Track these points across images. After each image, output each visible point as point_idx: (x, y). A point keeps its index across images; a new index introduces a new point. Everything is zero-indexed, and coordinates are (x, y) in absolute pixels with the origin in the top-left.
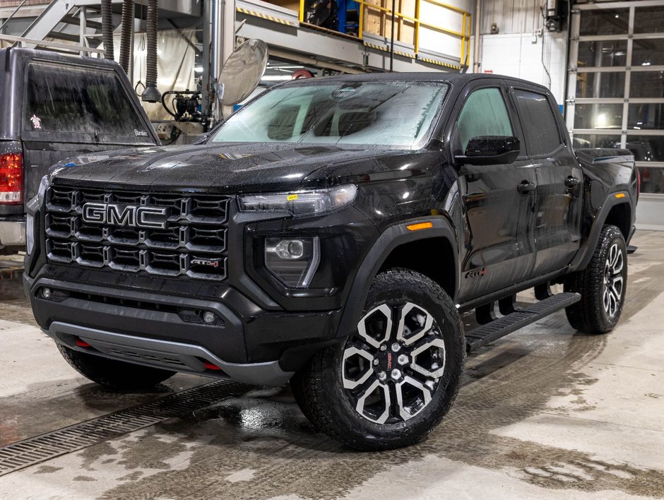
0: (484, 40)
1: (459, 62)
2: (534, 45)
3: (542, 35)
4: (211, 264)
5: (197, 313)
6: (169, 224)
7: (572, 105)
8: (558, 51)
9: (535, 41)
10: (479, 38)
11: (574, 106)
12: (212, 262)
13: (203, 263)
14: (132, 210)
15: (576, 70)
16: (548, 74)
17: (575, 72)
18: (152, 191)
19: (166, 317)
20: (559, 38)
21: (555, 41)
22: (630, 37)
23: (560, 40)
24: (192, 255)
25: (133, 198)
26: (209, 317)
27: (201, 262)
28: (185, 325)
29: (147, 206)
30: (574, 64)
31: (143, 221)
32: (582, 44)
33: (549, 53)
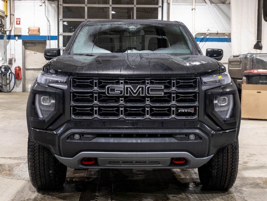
0: (15, 3)
1: (4, 13)
2: (41, 7)
3: (44, 2)
4: (191, 111)
5: (186, 135)
6: (165, 93)
7: (61, 36)
8: (53, 10)
9: (41, 5)
10: (13, 2)
11: (62, 37)
12: (191, 110)
13: (186, 111)
14: (143, 88)
15: (62, 20)
16: (49, 21)
17: (62, 21)
18: (152, 77)
19: (167, 140)
20: (53, 4)
21: (51, 5)
22: (86, 5)
23: (53, 5)
24: (178, 107)
25: (139, 81)
26: (192, 137)
27: (185, 111)
28: (180, 142)
29: (150, 85)
30: (61, 17)
31: (150, 93)
32: (64, 7)
33: (48, 11)
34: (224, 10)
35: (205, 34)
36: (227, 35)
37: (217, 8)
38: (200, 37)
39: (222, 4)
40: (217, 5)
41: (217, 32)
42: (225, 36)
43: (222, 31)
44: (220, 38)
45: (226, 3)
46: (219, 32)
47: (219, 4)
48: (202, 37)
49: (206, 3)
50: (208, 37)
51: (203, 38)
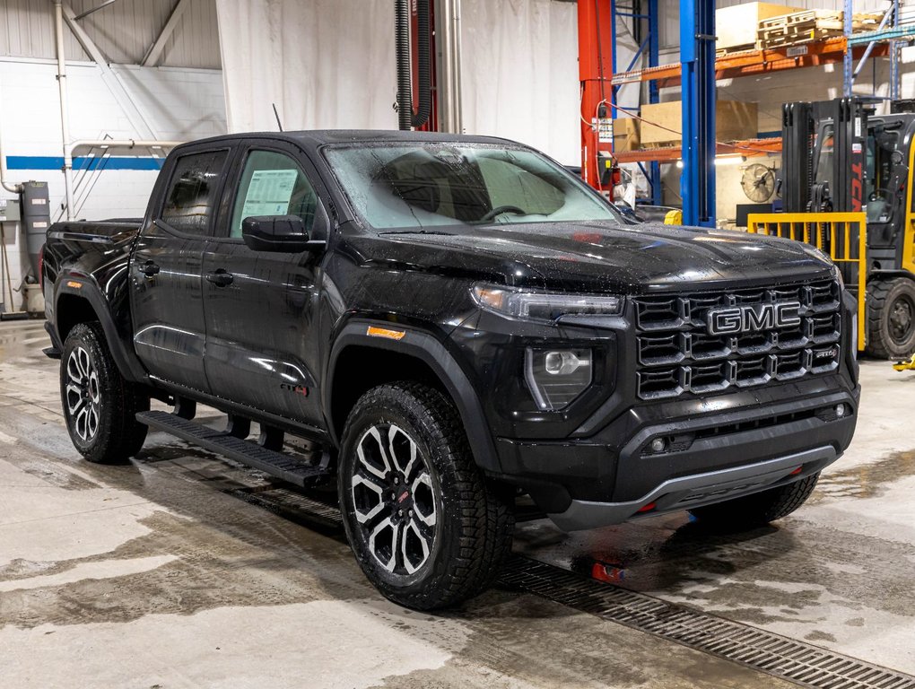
4: (832, 354)
13: (827, 355)
27: (825, 354)
31: (781, 321)
34: (144, 82)
35: (98, 147)
36: (156, 151)
37: (126, 76)
38: (85, 156)
39: (138, 67)
40: (126, 69)
41: (131, 143)
42: (151, 155)
43: (142, 140)
44: (138, 159)
45: (146, 63)
46: (136, 143)
47: (128, 66)
48: (91, 156)
49: (92, 59)
50: (106, 156)
51: (93, 158)
